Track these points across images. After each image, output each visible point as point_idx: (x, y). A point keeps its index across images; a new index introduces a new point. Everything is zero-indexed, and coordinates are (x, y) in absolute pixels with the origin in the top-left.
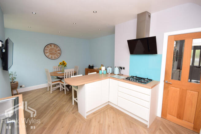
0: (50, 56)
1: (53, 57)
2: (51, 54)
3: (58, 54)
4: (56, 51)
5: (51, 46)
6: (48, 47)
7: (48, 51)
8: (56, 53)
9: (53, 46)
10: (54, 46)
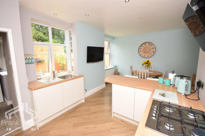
0: (143, 55)
1: (146, 56)
2: (144, 52)
3: (152, 53)
4: (150, 50)
5: (145, 45)
6: (143, 46)
7: (141, 50)
8: (149, 52)
9: (147, 44)
10: (149, 45)
